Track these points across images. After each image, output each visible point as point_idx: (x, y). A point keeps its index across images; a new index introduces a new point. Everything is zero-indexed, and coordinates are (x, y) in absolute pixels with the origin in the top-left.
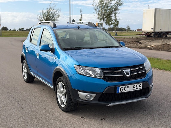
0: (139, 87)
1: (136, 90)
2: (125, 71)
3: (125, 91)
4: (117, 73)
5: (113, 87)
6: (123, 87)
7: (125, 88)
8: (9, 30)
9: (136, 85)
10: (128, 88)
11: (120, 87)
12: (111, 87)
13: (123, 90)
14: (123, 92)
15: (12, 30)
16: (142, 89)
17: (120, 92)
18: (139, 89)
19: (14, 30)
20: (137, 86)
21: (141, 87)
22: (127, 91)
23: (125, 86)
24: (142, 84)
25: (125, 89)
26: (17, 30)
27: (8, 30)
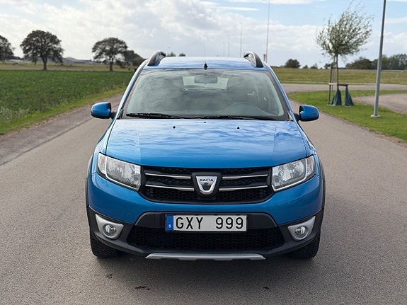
0: (235, 224)
1: (224, 229)
2: (201, 180)
3: (190, 229)
4: (182, 183)
5: (157, 213)
6: (184, 217)
7: (190, 222)
8: (301, 67)
9: (224, 218)
10: (200, 222)
11: (175, 217)
12: (153, 213)
13: (185, 226)
14: (184, 229)
15: (309, 67)
16: (244, 229)
17: (175, 228)
18: (234, 229)
19: (314, 68)
20: (229, 221)
21: (242, 224)
22: (196, 229)
23: (190, 217)
24: (244, 218)
25: (190, 224)
26: (319, 68)
27: (299, 66)
